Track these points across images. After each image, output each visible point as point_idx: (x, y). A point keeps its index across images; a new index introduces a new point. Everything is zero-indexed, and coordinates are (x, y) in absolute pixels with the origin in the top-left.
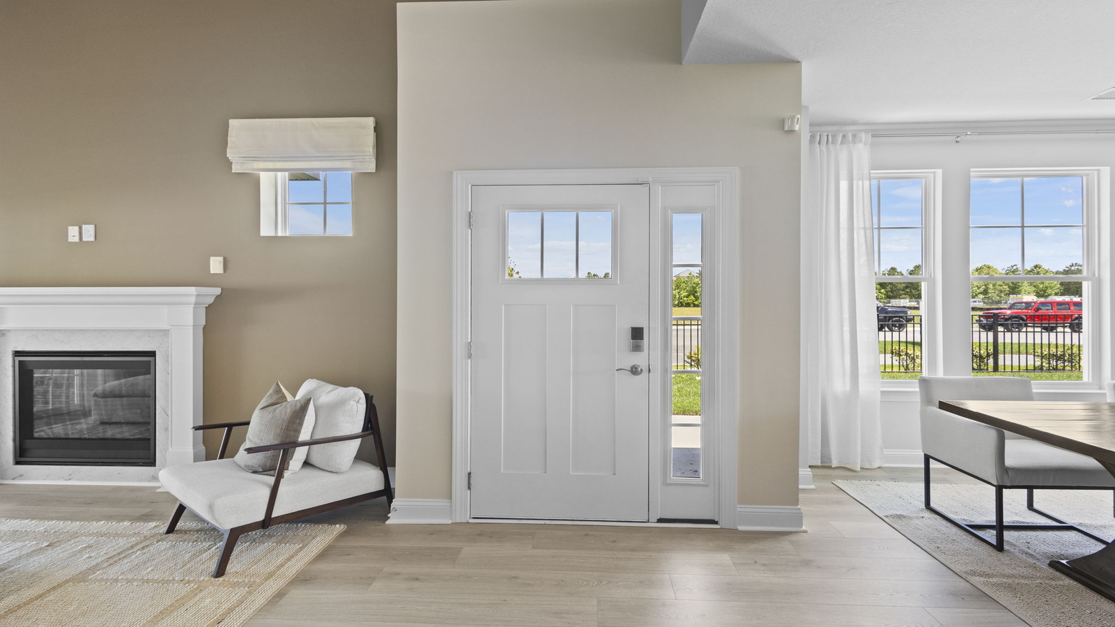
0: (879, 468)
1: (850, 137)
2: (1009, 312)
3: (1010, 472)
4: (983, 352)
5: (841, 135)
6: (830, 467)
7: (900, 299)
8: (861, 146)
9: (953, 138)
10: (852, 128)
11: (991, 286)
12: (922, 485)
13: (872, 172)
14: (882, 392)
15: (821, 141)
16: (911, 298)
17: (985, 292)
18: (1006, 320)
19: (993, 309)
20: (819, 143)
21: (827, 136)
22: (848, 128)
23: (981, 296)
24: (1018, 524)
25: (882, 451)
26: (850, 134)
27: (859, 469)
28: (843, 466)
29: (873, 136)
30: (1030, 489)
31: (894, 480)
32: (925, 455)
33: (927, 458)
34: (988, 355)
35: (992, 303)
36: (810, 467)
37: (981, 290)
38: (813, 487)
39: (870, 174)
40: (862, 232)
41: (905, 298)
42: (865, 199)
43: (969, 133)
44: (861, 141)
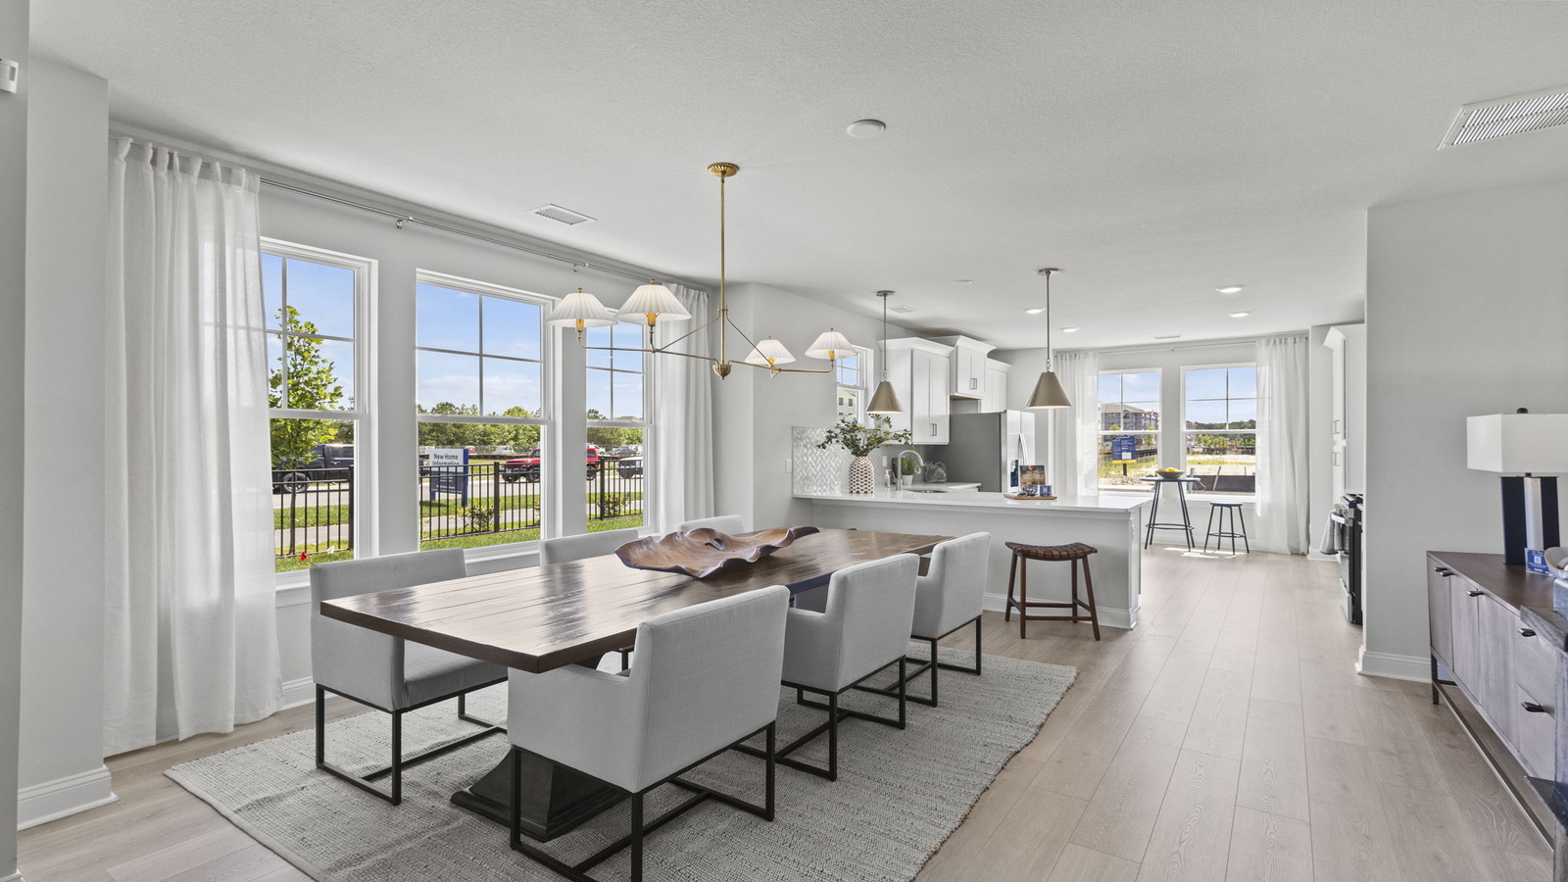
0: (272, 715)
1: (218, 167)
2: (529, 460)
3: (410, 688)
4: (484, 509)
5: (200, 162)
6: (176, 742)
7: (425, 445)
8: (240, 191)
9: (394, 220)
10: (224, 156)
11: (521, 431)
12: (313, 732)
13: (262, 238)
14: (278, 592)
15: (158, 159)
16: (438, 445)
17: (515, 438)
18: (529, 469)
19: (521, 457)
20: (154, 162)
21: (171, 156)
22: (215, 154)
23: (512, 443)
24: (438, 748)
25: (280, 686)
26: (218, 164)
27: (231, 729)
28: (204, 731)
29: (263, 181)
30: (461, 694)
31: (288, 730)
32: (317, 685)
33: (321, 691)
34: (490, 513)
35: (521, 451)
36: (107, 760)
37: (512, 435)
38: (113, 797)
39: (259, 241)
40: (242, 334)
41: (432, 445)
42: (249, 279)
43: (411, 218)
44: (239, 183)
